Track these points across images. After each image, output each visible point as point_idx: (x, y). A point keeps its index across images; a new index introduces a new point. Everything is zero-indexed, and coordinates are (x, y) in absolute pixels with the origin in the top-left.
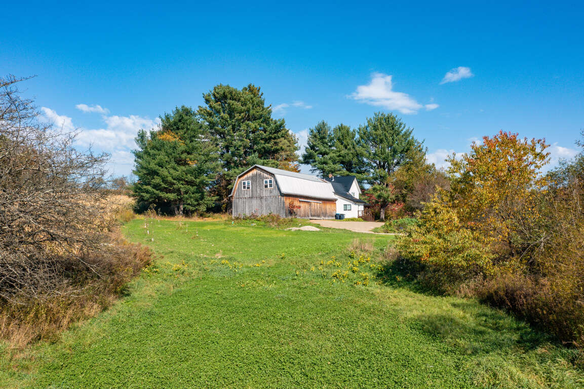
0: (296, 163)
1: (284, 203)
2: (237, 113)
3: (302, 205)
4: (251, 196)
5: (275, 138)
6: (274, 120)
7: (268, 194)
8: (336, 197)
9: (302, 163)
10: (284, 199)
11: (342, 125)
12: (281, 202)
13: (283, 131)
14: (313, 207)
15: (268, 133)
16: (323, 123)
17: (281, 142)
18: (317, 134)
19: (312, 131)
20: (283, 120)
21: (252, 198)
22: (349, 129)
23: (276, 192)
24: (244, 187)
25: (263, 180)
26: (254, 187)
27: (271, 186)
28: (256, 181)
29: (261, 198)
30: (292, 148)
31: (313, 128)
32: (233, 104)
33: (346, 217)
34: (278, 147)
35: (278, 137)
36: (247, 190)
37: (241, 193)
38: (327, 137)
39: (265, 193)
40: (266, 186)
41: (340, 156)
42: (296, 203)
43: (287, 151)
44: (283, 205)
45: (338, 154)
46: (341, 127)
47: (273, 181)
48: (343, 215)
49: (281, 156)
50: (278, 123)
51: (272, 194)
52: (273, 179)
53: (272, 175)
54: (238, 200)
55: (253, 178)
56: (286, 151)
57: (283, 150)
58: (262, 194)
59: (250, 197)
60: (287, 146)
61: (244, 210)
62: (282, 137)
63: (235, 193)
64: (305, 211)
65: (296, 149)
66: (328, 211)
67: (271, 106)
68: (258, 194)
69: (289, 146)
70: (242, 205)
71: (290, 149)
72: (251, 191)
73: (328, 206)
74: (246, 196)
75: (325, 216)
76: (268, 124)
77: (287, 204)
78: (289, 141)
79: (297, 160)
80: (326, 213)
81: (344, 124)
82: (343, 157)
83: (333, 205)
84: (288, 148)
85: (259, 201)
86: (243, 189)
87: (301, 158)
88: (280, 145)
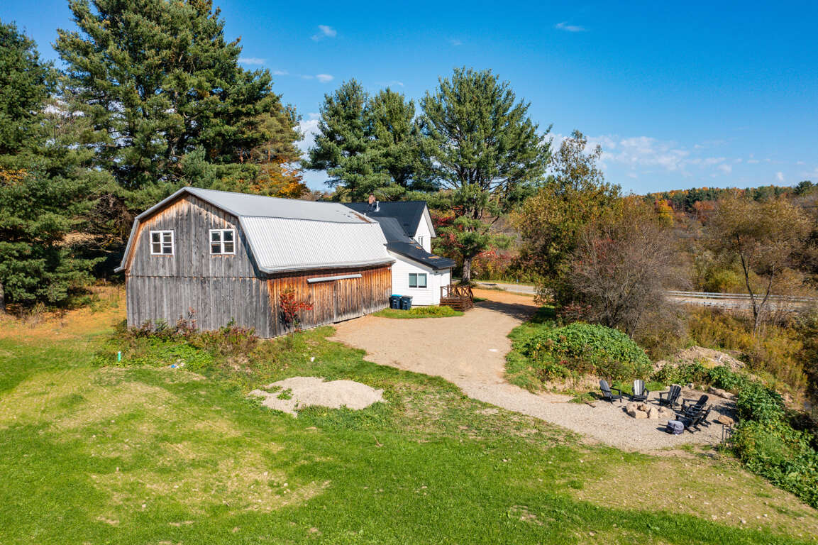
0: (295, 166)
1: (266, 297)
2: (150, 48)
3: (315, 292)
4: (174, 273)
5: (248, 114)
6: (245, 71)
7: (222, 271)
8: (392, 256)
9: (309, 168)
10: (265, 286)
11: (388, 91)
12: (258, 296)
13: (268, 100)
14: (343, 290)
15: (229, 101)
16: (353, 85)
17: (263, 121)
18: (340, 108)
19: (330, 102)
20: (267, 72)
21: (177, 277)
22: (401, 100)
23: (243, 268)
24: (157, 248)
25: (207, 232)
26: (184, 250)
27: (229, 248)
28: (188, 232)
29: (203, 280)
30: (287, 135)
31: (332, 94)
32: (137, 25)
33: (414, 302)
34: (257, 135)
35: (256, 111)
36: (164, 257)
37: (148, 262)
38: (360, 114)
39: (214, 269)
40: (216, 249)
41: (387, 155)
42: (300, 292)
43: (277, 142)
44: (265, 303)
45: (384, 150)
46: (386, 97)
47: (234, 235)
48: (408, 299)
49: (264, 152)
50: (256, 80)
51: (233, 272)
52: (233, 230)
53: (232, 218)
54: (140, 282)
55: (181, 223)
56: (275, 141)
57: (267, 140)
58: (204, 268)
59: (172, 277)
60: (277, 132)
61: (158, 308)
62: (265, 111)
63: (133, 263)
64: (323, 307)
65: (296, 137)
66: (375, 292)
67: (238, 40)
68: (193, 270)
69: (281, 131)
70: (152, 297)
71: (282, 138)
72: (174, 260)
73: (376, 281)
74: (161, 273)
75: (368, 307)
76: (232, 81)
77: (276, 299)
78: (281, 121)
79: (298, 160)
80: (371, 299)
81: (392, 91)
82: (396, 158)
83: (384, 277)
84: (279, 136)
85: (196, 288)
86: (152, 253)
87: (307, 158)
88: (262, 128)
